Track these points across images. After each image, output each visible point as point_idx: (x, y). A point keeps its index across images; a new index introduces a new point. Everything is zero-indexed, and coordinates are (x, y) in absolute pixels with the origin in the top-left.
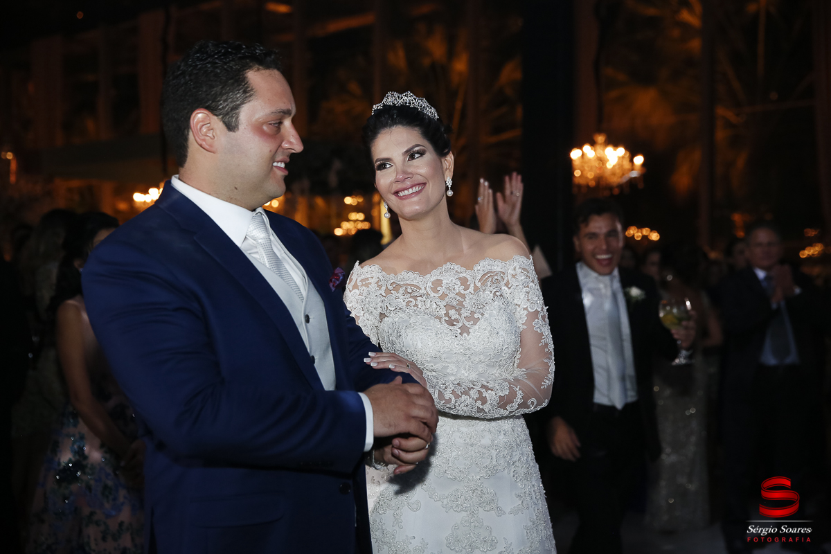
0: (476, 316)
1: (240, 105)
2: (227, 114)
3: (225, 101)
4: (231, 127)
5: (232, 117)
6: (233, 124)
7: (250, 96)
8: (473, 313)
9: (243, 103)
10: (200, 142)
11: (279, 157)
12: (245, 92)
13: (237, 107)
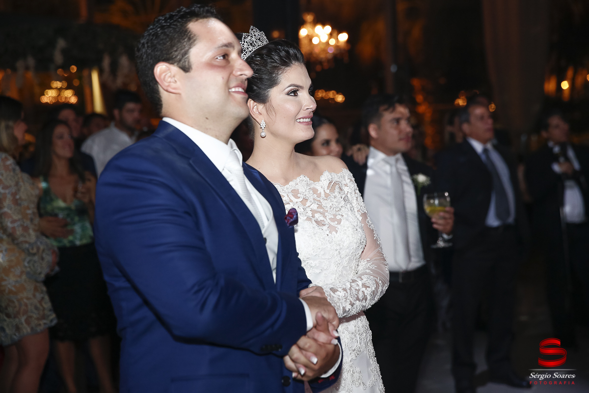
0: (338, 217)
1: (188, 50)
2: (180, 60)
3: (176, 51)
4: (186, 69)
5: (185, 62)
6: (187, 66)
7: (195, 41)
8: (335, 215)
9: (190, 48)
10: (166, 88)
11: (233, 83)
12: (190, 39)
13: (186, 53)
